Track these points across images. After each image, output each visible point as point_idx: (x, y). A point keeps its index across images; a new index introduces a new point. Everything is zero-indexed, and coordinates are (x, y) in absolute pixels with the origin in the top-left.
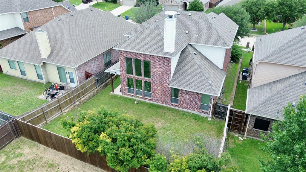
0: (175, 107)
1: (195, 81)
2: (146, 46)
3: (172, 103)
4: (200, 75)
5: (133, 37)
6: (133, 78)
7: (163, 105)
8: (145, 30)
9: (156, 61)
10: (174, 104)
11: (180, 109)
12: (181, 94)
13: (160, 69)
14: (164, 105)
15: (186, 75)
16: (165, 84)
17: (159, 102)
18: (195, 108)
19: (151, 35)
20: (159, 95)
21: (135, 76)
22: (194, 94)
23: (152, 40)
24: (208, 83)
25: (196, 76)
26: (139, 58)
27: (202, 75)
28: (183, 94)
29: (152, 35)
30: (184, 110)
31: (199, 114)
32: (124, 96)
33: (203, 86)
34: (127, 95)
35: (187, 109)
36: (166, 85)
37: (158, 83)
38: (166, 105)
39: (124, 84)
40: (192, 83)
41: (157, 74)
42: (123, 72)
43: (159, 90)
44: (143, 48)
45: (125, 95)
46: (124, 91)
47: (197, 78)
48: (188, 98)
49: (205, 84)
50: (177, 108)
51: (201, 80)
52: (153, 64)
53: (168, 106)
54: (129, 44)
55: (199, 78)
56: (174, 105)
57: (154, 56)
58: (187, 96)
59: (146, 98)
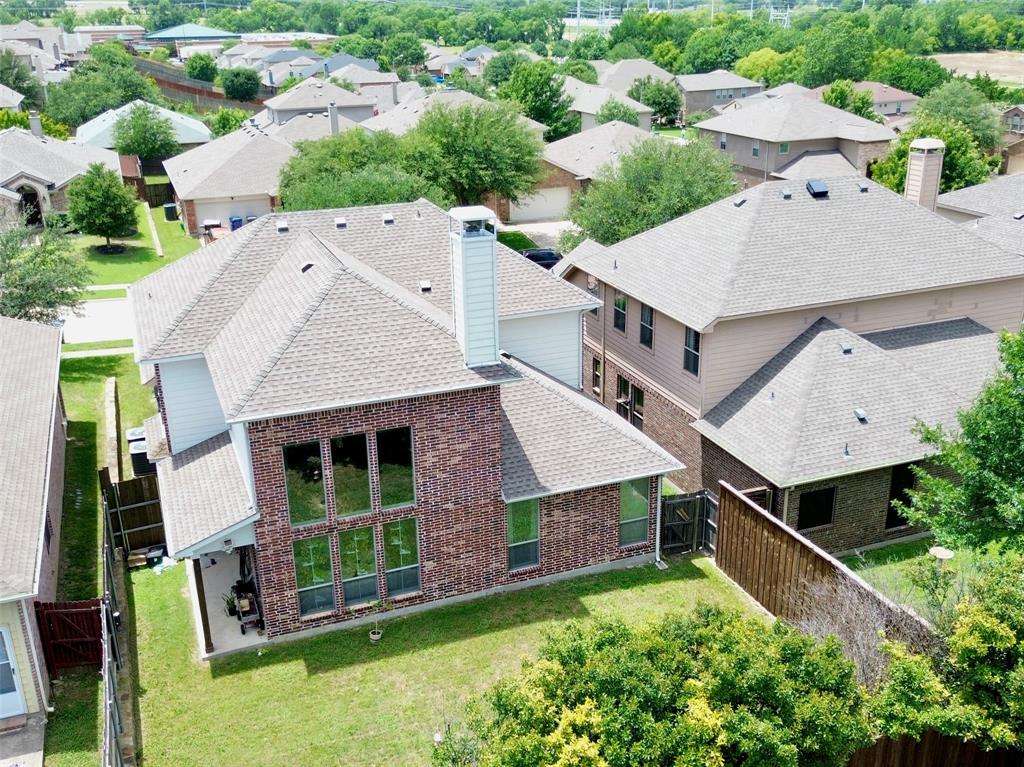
0: (529, 583)
1: (581, 447)
2: (379, 369)
3: (514, 571)
4: (579, 420)
5: (291, 349)
6: (331, 530)
7: (476, 595)
8: (323, 306)
9: (438, 417)
10: (521, 569)
11: (547, 579)
12: (549, 515)
13: (457, 447)
14: (483, 593)
15: (538, 437)
16: (483, 502)
17: (461, 591)
18: (602, 551)
19: (363, 321)
20: (458, 557)
21: (341, 519)
22: (594, 498)
23: (383, 338)
24: (624, 439)
25: (571, 431)
26: (359, 429)
27: (587, 418)
28: (557, 514)
29: (371, 320)
30: (565, 575)
31: (618, 565)
32: (280, 639)
33: (618, 455)
34: (298, 629)
35: (576, 567)
36: (486, 505)
37: (450, 506)
38: (491, 591)
39: (280, 581)
40: (579, 458)
41: (444, 471)
42: (273, 523)
43: (458, 538)
44: (373, 380)
45: (288, 631)
46: (281, 617)
47: (580, 433)
48: (574, 519)
49: (618, 445)
50: (537, 581)
51: (597, 436)
52: (425, 434)
53: (498, 588)
54: (295, 380)
55: (587, 432)
56: (520, 576)
57: (427, 397)
58: (572, 513)
59: (399, 597)
